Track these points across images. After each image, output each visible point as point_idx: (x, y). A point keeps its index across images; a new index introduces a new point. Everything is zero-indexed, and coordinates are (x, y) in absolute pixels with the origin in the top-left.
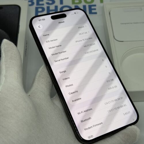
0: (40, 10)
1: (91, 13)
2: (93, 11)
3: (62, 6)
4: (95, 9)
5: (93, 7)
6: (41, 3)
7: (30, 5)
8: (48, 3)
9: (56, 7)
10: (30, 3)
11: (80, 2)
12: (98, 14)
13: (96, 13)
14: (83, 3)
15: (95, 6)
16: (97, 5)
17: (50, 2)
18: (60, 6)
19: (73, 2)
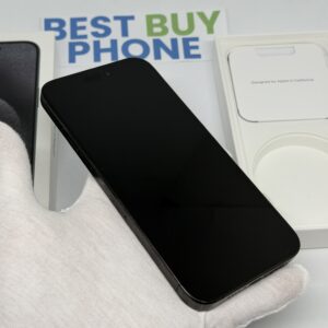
0: (79, 48)
1: (188, 55)
2: (193, 52)
3: (125, 39)
4: (197, 47)
5: (191, 44)
6: (80, 33)
7: (57, 38)
8: (95, 34)
9: (114, 42)
10: (57, 34)
11: (165, 31)
12: (203, 57)
13: (198, 56)
14: (172, 34)
15: (196, 39)
16: (200, 38)
17: (101, 31)
18: (121, 41)
19: (150, 33)
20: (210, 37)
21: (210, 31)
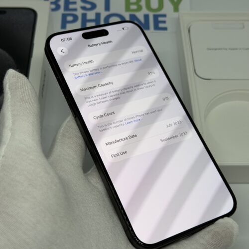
0: (70, 18)
1: (157, 28)
2: (161, 25)
3: (107, 13)
4: (164, 22)
5: (160, 19)
6: (71, 6)
7: (53, 10)
8: (83, 8)
9: (98, 15)
10: (53, 6)
11: (140, 8)
12: (169, 30)
13: (165, 29)
14: (145, 11)
15: (164, 16)
16: (168, 16)
17: (88, 6)
18: (104, 14)
19: (128, 9)
20: (176, 15)
21: (176, 9)
